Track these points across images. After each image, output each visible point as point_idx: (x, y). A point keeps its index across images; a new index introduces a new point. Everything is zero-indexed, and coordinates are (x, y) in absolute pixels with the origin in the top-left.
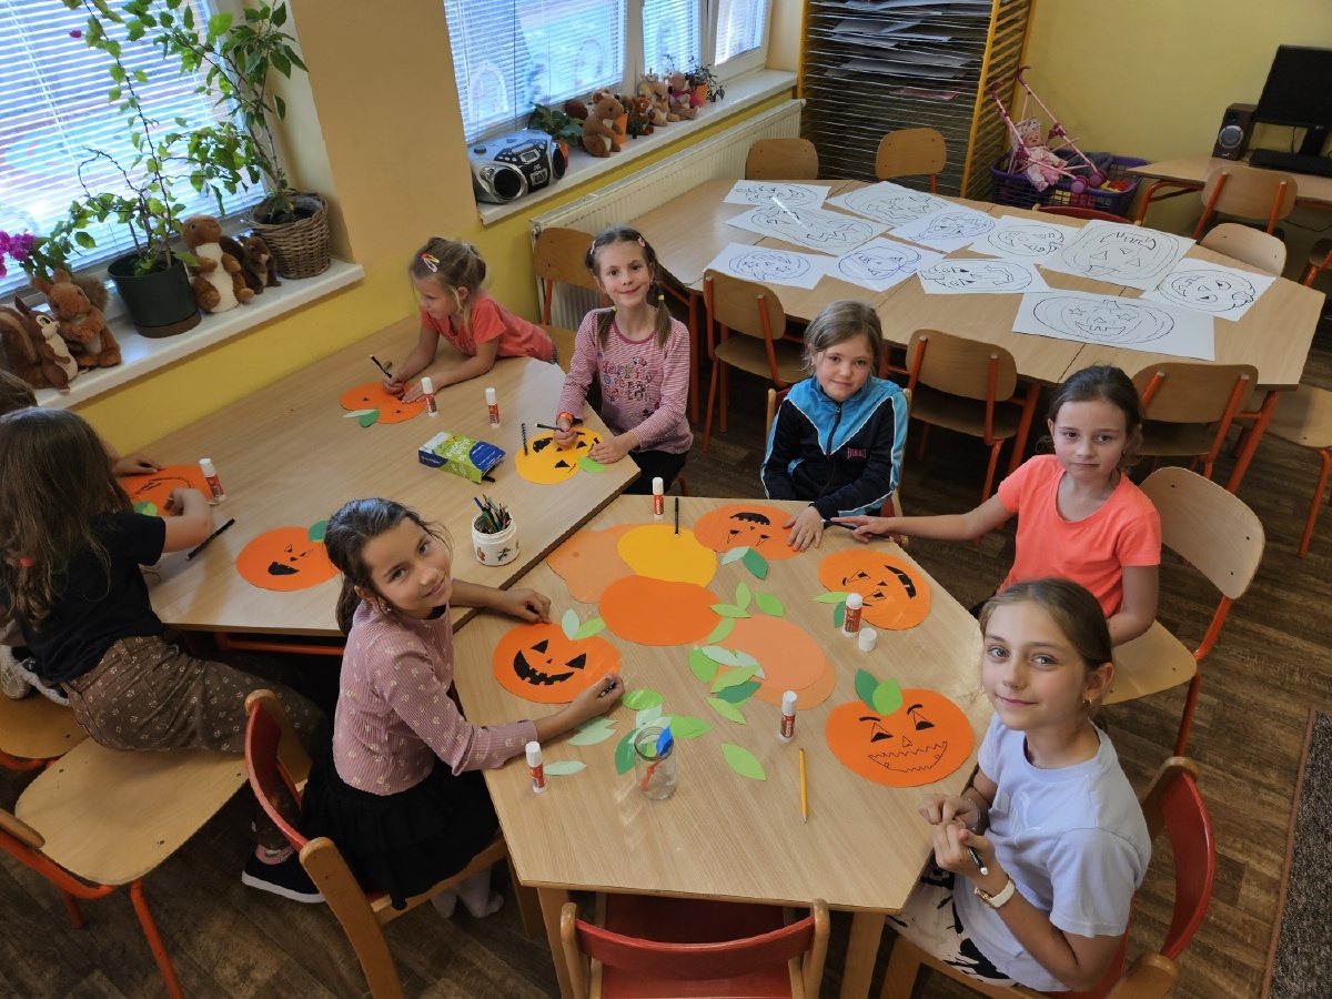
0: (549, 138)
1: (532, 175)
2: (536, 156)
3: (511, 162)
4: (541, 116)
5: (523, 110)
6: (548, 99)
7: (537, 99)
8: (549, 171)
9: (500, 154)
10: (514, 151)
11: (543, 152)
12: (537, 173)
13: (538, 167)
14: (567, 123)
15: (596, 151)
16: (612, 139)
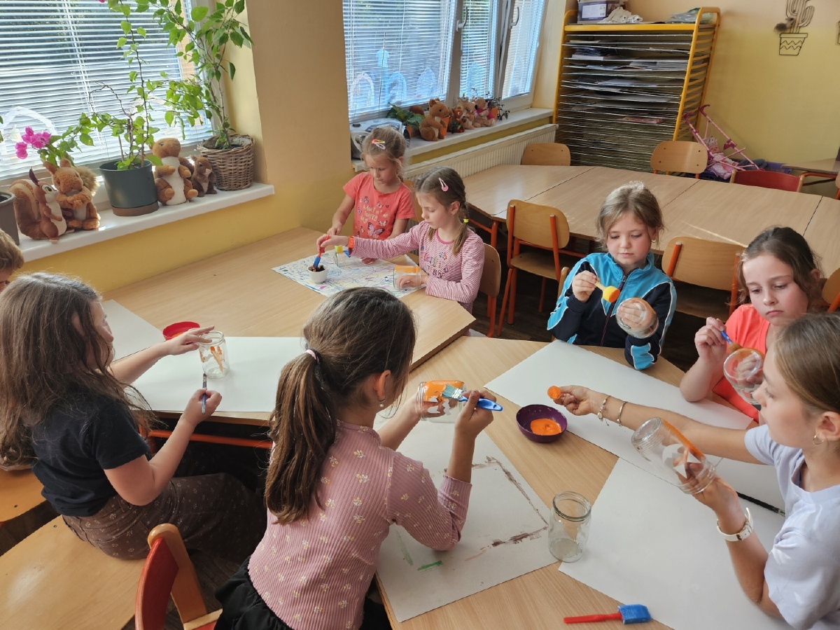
4: (396, 111)
5: (384, 108)
14: (412, 116)
15: (429, 137)
16: (439, 130)
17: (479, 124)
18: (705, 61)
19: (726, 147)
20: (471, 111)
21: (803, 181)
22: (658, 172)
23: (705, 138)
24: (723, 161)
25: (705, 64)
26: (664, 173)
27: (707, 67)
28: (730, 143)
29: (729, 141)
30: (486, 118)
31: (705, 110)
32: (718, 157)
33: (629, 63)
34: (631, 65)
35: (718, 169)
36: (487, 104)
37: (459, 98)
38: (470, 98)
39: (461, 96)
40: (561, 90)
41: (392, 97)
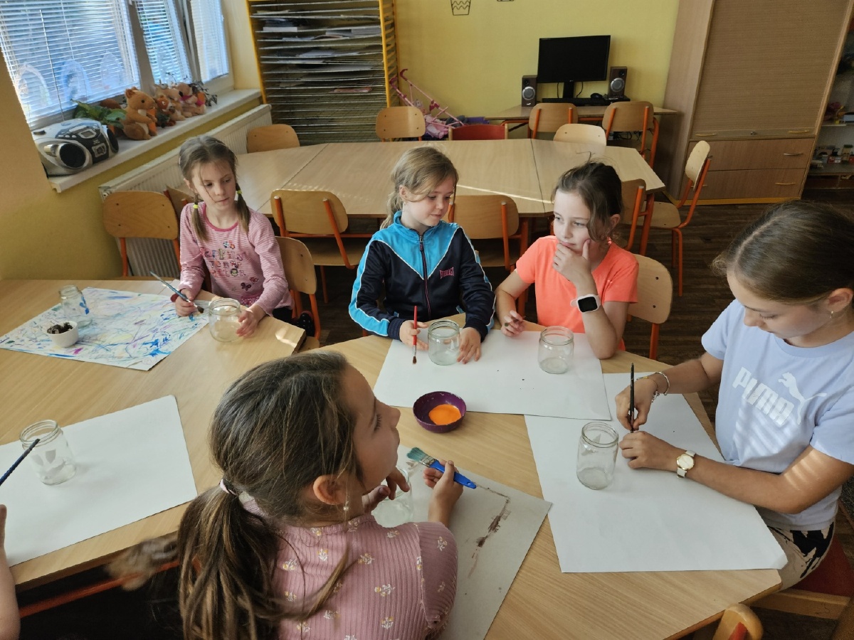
0: (99, 123)
1: (93, 148)
2: (92, 134)
3: (71, 138)
4: (85, 110)
5: (66, 106)
6: (85, 99)
7: (76, 97)
8: (107, 147)
9: (60, 133)
10: (71, 131)
11: (98, 131)
12: (98, 147)
13: (96, 141)
14: (109, 112)
15: (137, 136)
16: (148, 126)
17: (189, 114)
18: (392, 26)
19: (431, 108)
20: (176, 99)
21: (508, 127)
23: (414, 102)
24: (434, 122)
25: (392, 29)
26: (388, 141)
27: (394, 31)
29: (432, 102)
30: (194, 106)
31: (404, 74)
32: (430, 119)
33: (324, 32)
34: (327, 34)
35: (433, 130)
36: (191, 89)
37: (156, 85)
38: (169, 84)
39: (157, 82)
40: (263, 68)
41: (74, 92)
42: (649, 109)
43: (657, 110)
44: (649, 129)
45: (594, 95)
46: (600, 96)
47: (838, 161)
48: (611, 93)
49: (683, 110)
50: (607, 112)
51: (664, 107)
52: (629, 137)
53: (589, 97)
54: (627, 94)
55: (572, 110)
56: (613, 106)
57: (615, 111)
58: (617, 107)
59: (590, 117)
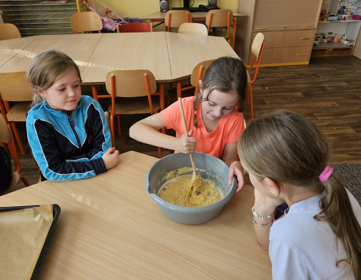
19: (107, 13)
21: (152, 24)
22: (78, 33)
23: (95, 9)
24: (109, 21)
26: (81, 33)
28: (108, 11)
29: (107, 9)
32: (105, 19)
35: (108, 26)
42: (230, 14)
43: (234, 14)
44: (231, 25)
45: (200, 6)
46: (204, 6)
47: (326, 41)
48: (210, 5)
49: (249, 15)
50: (208, 16)
51: (238, 13)
52: (221, 30)
53: (198, 7)
54: (218, 5)
55: (188, 14)
56: (211, 12)
57: (212, 14)
58: (213, 13)
59: (199, 18)
